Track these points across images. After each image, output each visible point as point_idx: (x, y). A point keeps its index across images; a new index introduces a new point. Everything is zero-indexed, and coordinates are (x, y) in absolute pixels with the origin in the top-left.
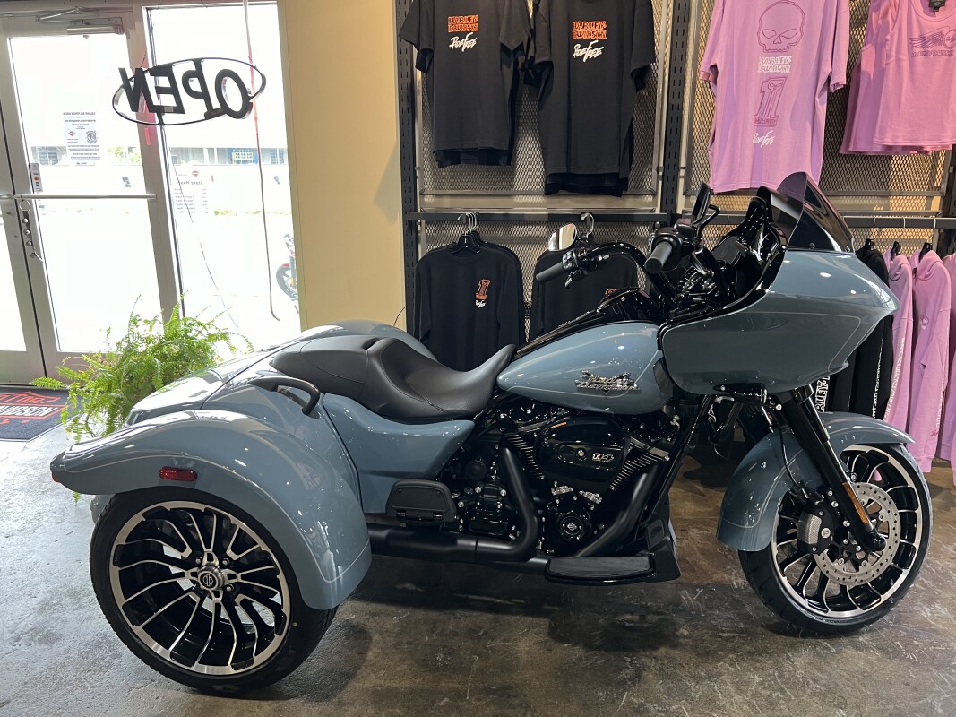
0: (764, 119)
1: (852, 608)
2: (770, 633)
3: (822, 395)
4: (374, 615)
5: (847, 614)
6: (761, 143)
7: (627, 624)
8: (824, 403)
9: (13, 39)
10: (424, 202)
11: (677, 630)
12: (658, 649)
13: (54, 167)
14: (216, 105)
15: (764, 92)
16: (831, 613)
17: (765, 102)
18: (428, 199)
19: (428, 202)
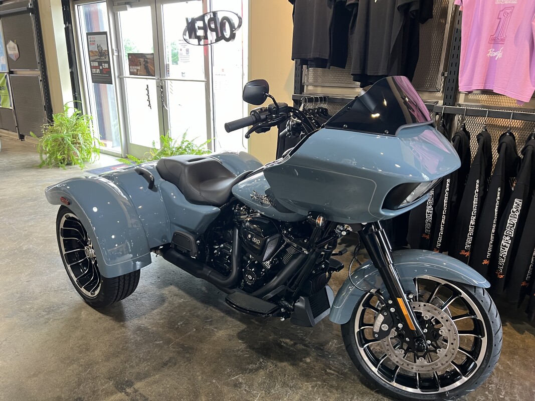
0: (500, 38)
1: (414, 387)
2: (358, 381)
3: (505, 246)
4: (176, 295)
5: (410, 390)
6: (496, 56)
7: (283, 344)
8: (506, 253)
9: (165, 5)
10: (308, 90)
11: (305, 357)
12: (283, 362)
13: (177, 65)
14: (220, 35)
15: (500, 18)
16: (394, 384)
17: (501, 25)
18: (310, 88)
19: (309, 90)
